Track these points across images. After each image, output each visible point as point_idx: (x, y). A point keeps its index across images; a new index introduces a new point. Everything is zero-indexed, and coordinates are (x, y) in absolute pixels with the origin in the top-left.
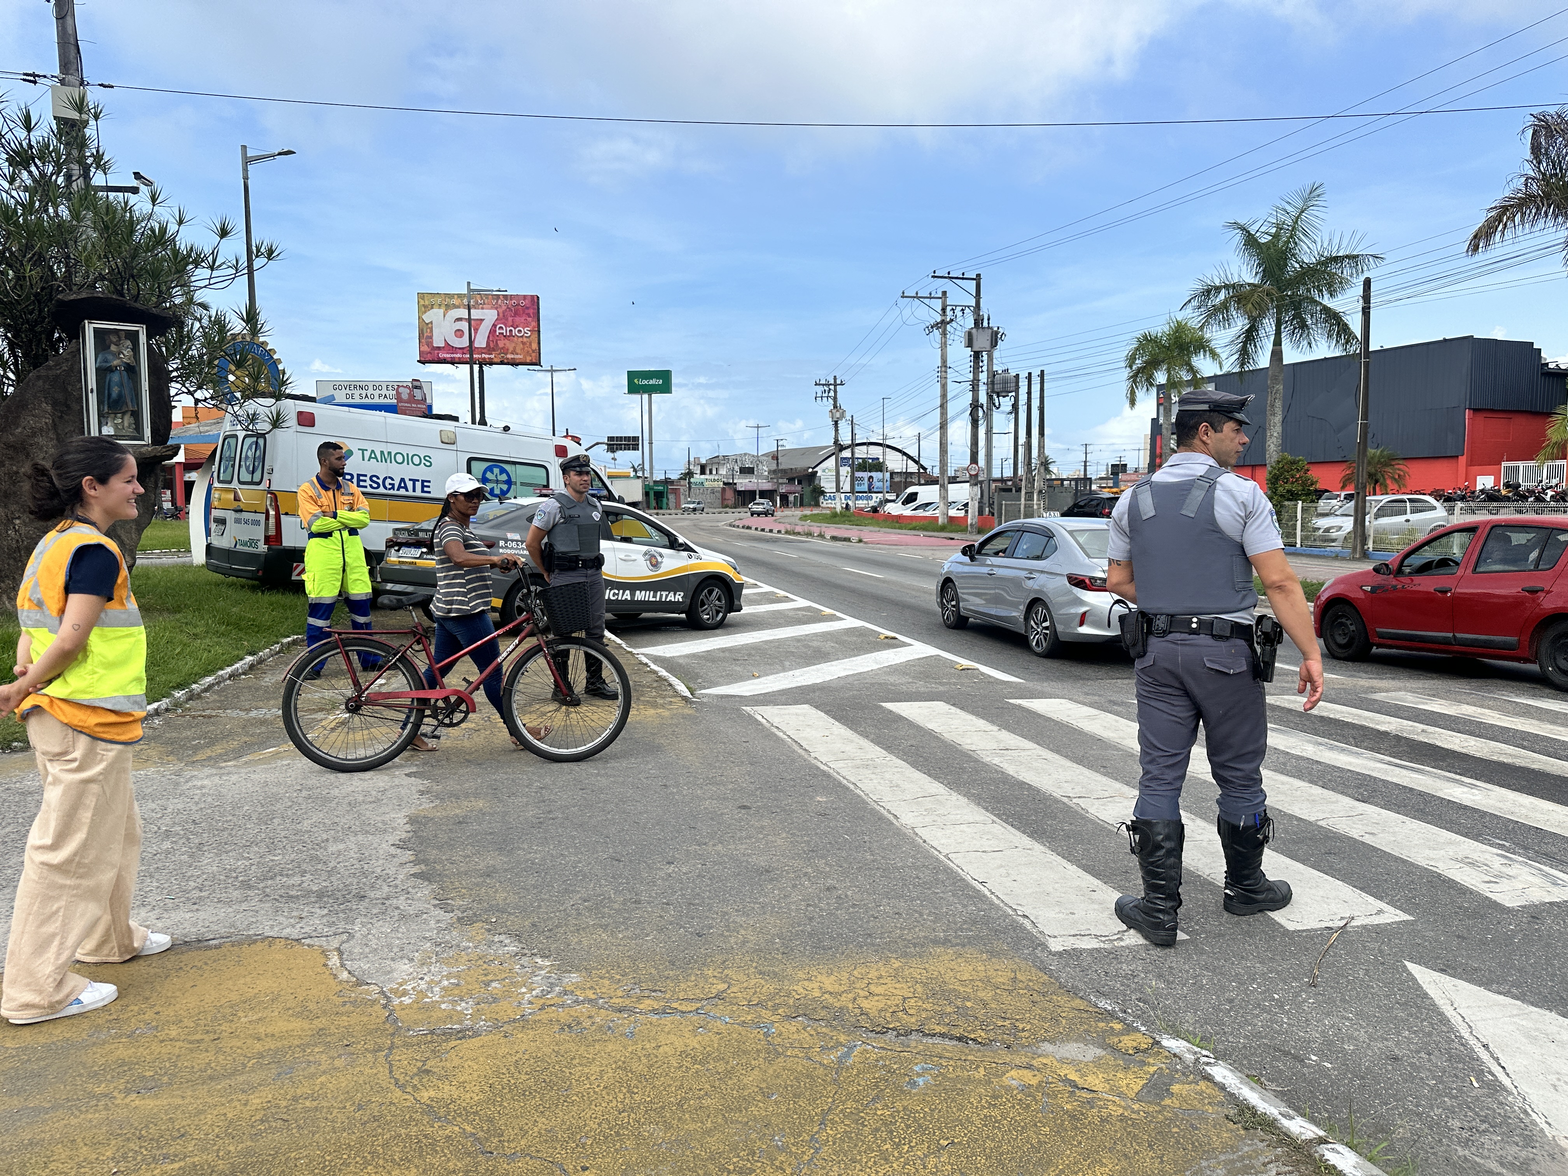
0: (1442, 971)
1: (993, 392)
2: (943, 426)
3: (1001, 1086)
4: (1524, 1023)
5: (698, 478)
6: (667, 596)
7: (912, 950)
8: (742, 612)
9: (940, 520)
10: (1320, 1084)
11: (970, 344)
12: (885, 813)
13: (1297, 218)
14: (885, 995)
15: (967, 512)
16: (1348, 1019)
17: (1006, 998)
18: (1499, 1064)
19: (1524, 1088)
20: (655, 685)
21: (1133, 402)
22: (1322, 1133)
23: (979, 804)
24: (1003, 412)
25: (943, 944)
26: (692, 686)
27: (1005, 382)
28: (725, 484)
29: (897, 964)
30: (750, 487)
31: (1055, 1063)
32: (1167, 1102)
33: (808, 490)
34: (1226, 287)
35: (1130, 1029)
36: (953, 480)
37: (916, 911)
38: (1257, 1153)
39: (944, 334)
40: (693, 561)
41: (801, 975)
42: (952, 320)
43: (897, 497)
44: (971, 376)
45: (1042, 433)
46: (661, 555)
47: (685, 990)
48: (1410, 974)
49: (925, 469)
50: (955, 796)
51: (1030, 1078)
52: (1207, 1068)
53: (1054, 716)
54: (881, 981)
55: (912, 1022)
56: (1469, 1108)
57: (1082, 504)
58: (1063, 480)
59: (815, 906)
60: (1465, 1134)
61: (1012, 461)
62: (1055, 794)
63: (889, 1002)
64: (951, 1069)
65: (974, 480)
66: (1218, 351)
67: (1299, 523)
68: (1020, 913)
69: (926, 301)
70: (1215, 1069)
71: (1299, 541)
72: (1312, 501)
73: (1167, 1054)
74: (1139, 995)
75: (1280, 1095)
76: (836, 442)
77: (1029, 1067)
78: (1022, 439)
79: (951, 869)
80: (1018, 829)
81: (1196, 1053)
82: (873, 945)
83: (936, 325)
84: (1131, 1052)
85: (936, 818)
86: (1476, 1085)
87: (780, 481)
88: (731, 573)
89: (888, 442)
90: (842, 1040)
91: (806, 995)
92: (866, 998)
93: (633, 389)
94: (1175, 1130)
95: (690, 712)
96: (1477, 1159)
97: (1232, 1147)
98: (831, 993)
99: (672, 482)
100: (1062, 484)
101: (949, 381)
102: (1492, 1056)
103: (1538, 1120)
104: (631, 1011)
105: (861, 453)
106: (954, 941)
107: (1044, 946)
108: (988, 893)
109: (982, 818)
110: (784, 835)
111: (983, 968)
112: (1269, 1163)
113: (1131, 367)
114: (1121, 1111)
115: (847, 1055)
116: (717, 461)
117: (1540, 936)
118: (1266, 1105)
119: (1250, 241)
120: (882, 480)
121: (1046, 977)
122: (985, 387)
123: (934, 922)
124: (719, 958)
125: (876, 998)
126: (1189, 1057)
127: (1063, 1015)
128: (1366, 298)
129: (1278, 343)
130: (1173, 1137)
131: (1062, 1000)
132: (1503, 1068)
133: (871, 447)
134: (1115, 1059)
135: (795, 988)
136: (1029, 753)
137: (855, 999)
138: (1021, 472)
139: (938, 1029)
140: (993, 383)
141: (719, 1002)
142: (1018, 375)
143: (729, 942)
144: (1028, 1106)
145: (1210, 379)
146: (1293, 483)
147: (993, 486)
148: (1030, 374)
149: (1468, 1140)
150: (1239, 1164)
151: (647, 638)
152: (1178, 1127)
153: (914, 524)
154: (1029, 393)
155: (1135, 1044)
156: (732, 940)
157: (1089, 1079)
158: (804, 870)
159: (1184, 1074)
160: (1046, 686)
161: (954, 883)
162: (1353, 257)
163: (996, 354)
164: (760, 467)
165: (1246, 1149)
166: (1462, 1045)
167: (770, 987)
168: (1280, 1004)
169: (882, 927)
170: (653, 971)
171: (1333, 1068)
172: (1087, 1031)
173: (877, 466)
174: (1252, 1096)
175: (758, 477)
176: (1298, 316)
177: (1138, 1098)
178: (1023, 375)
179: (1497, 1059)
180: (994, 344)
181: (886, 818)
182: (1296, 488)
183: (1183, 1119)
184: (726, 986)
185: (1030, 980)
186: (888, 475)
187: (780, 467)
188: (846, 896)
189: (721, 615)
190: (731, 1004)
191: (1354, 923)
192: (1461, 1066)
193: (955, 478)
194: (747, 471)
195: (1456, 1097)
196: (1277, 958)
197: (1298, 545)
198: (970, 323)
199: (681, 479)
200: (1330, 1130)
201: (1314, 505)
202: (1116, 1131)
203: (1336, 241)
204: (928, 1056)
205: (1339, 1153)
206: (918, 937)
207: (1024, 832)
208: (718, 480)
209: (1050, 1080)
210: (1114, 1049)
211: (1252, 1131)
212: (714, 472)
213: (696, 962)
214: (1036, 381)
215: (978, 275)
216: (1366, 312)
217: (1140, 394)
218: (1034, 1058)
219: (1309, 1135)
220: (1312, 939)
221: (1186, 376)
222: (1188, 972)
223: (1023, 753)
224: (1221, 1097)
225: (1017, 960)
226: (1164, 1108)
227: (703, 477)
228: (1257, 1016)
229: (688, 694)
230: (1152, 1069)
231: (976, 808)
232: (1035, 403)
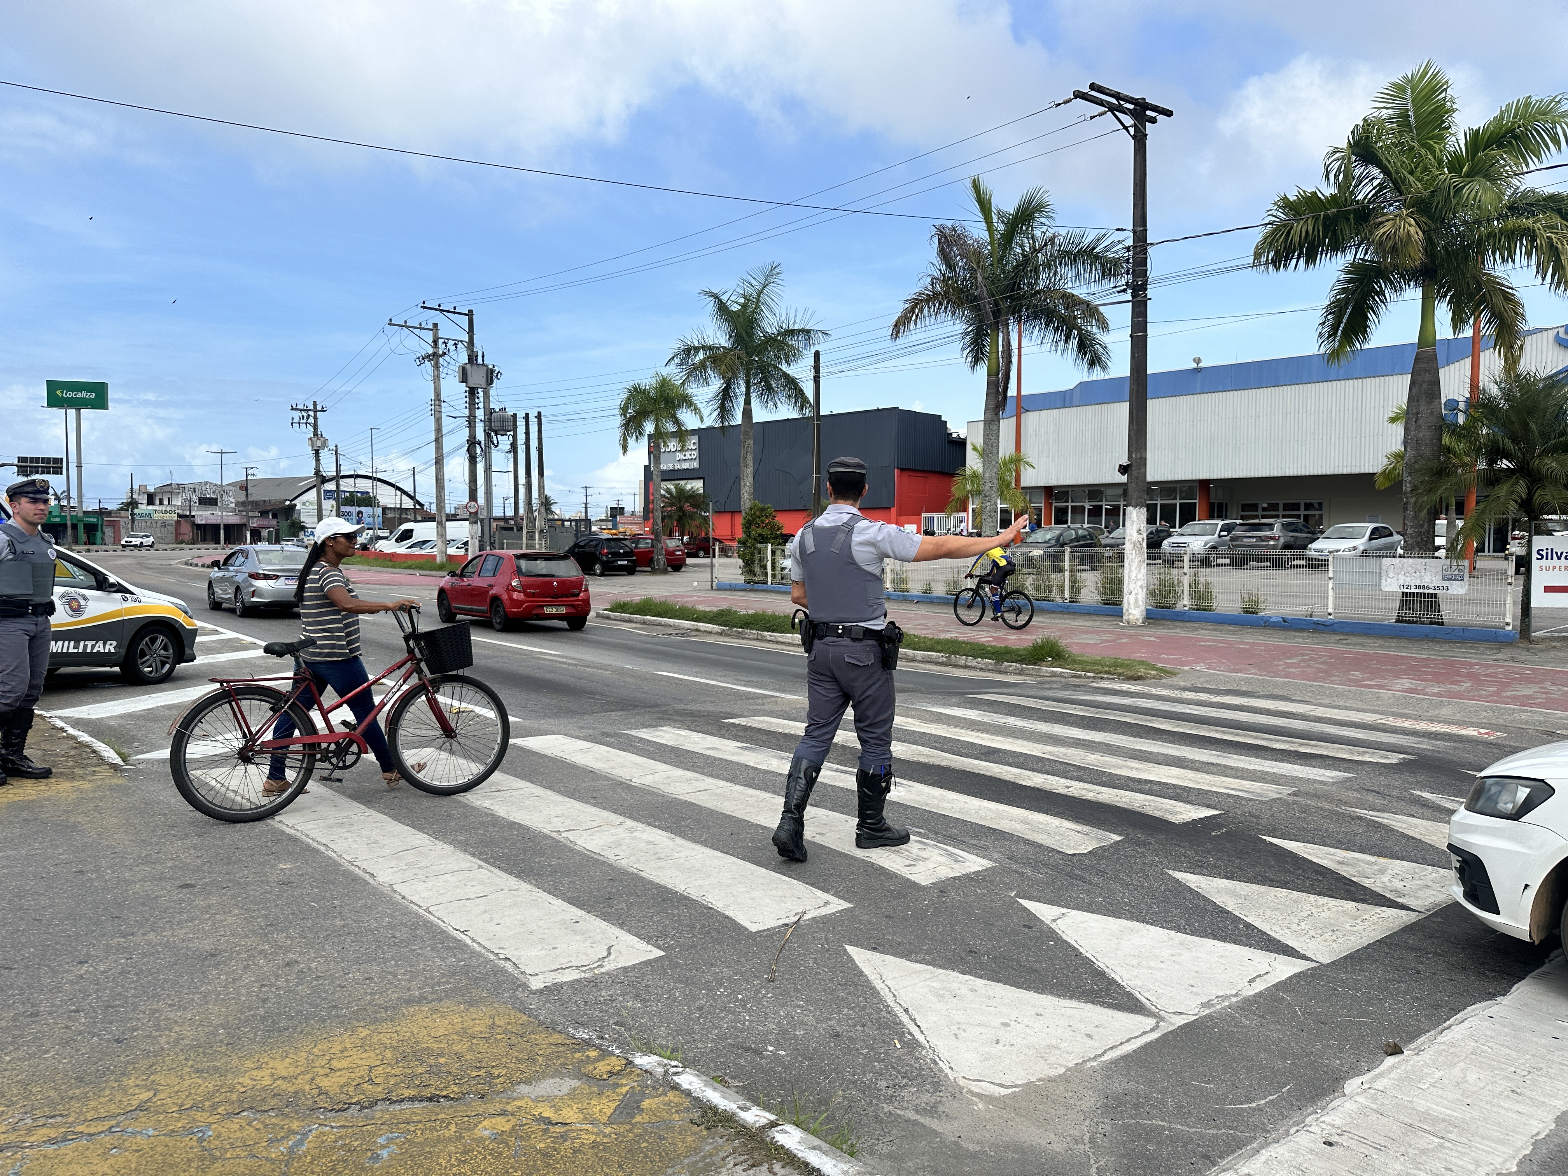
0: (874, 949)
1: (491, 429)
2: (439, 462)
3: (473, 1139)
4: (934, 984)
5: (144, 508)
6: (93, 646)
7: (383, 1014)
8: (196, 662)
9: (438, 559)
10: (775, 1072)
11: (464, 379)
12: (360, 873)
13: (762, 291)
14: (348, 1069)
15: (467, 550)
16: (800, 1006)
17: (482, 1046)
18: (916, 1024)
19: (934, 1041)
20: (73, 753)
21: (625, 449)
22: (773, 1117)
23: (465, 851)
24: (502, 451)
25: (418, 1002)
26: (125, 750)
27: (503, 420)
28: (179, 516)
29: (364, 1033)
30: (212, 520)
31: (530, 1103)
32: (638, 1118)
33: (285, 524)
34: (703, 347)
35: (605, 1054)
36: (452, 518)
37: (390, 973)
38: (717, 1150)
39: (437, 366)
40: (130, 604)
41: (249, 1064)
42: (444, 354)
43: (391, 533)
44: (467, 412)
45: (541, 473)
46: (85, 598)
47: (95, 1109)
48: (849, 956)
49: (421, 505)
50: (440, 845)
51: (503, 1124)
52: (675, 1078)
53: (549, 753)
54: (346, 1054)
55: (378, 1091)
56: (893, 1067)
57: (581, 544)
58: (563, 521)
59: (272, 985)
60: (890, 1092)
61: (512, 500)
62: (545, 831)
63: (353, 1075)
64: (419, 1132)
65: (473, 518)
66: (699, 406)
67: (769, 563)
68: (501, 956)
69: (416, 331)
70: (682, 1077)
71: (769, 580)
72: (779, 544)
73: (639, 1071)
74: (616, 1019)
75: (741, 1090)
76: (317, 472)
77: (503, 1113)
78: (522, 480)
79: (432, 924)
80: (505, 871)
81: (666, 1065)
82: (338, 1017)
83: (427, 357)
84: (605, 1077)
85: (417, 871)
86: (899, 1046)
87: (251, 514)
88: (181, 618)
89: (379, 476)
90: (295, 1127)
91: (254, 1086)
92: (327, 1075)
93: (54, 401)
94: (645, 1144)
95: (120, 781)
96: (899, 1112)
97: (695, 1149)
98: (284, 1078)
99: (109, 514)
100: (563, 525)
101: (444, 416)
102: (911, 1018)
103: (944, 1067)
104: (18, 1147)
105: (347, 485)
106: (430, 997)
107: (525, 986)
108: (469, 942)
109: (467, 865)
110: (236, 912)
111: (460, 1020)
112: (727, 1156)
113: (625, 415)
114: (593, 1138)
115: (301, 1142)
116: (169, 490)
117: (946, 907)
118: (726, 1102)
119: (722, 308)
120: (373, 516)
121: (525, 1018)
122: (482, 424)
123: (410, 981)
124: (143, 1064)
125: (338, 1073)
126: (660, 1070)
127: (541, 1052)
128: (817, 368)
129: (748, 402)
130: (642, 1152)
131: (540, 1038)
132: (919, 1027)
133: (359, 480)
134: (590, 1087)
135: (241, 1080)
136: (522, 792)
137: (313, 1079)
138: (521, 511)
139: (407, 1093)
140: (490, 420)
141: (141, 1114)
142: (515, 415)
143: (158, 1043)
144: (500, 1153)
145: (694, 432)
146: (763, 528)
147: (494, 524)
148: (527, 414)
149: (892, 1096)
150: (701, 1164)
151: (65, 697)
152: (647, 1141)
153: (409, 562)
154: (527, 433)
155: (609, 1068)
156: (162, 1040)
157: (564, 1112)
158: (260, 948)
159: (654, 1088)
160: (543, 724)
161: (434, 937)
162: (808, 332)
163: (492, 392)
164: (225, 497)
165: (708, 1148)
166: (889, 1012)
167: (208, 1085)
168: (743, 1003)
169: (350, 996)
170: (52, 1093)
171: (787, 1055)
172: (563, 1065)
173: (367, 500)
174: (715, 1097)
175: (222, 509)
176: (765, 379)
177: (611, 1121)
178: (521, 415)
179: (914, 1020)
180: (490, 382)
181: (360, 878)
182: (766, 532)
183: (652, 1132)
184: (151, 1094)
185: (509, 1023)
186: (379, 511)
187: (250, 499)
188: (310, 969)
189: (167, 666)
190: (157, 1113)
191: (806, 917)
192: (887, 1031)
193: (455, 515)
194: (208, 502)
195: (883, 1061)
196: (742, 960)
197: (769, 583)
198: (464, 358)
199: (122, 509)
200: (780, 1113)
201: (782, 547)
202: (588, 1159)
203: (792, 316)
204: (392, 1125)
205: (787, 1132)
206: (391, 1000)
207: (511, 874)
208: (170, 512)
209: (524, 1121)
210: (589, 1078)
211: (713, 1130)
212: (166, 502)
213: (113, 1072)
214: (533, 422)
215: (471, 311)
216: (817, 380)
217: (631, 442)
218: (508, 1103)
219: (763, 1121)
220: (772, 938)
221: (671, 428)
222: (662, 987)
223: (515, 793)
224: (687, 1103)
225: (496, 1005)
226: (634, 1125)
227: (150, 507)
228: (723, 1018)
229: (118, 760)
230: (624, 1090)
231: (462, 855)
232: (534, 444)
